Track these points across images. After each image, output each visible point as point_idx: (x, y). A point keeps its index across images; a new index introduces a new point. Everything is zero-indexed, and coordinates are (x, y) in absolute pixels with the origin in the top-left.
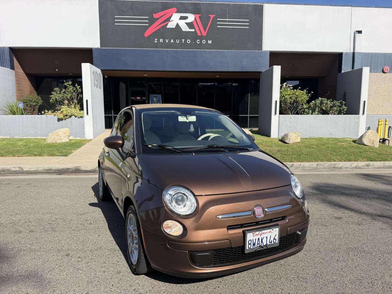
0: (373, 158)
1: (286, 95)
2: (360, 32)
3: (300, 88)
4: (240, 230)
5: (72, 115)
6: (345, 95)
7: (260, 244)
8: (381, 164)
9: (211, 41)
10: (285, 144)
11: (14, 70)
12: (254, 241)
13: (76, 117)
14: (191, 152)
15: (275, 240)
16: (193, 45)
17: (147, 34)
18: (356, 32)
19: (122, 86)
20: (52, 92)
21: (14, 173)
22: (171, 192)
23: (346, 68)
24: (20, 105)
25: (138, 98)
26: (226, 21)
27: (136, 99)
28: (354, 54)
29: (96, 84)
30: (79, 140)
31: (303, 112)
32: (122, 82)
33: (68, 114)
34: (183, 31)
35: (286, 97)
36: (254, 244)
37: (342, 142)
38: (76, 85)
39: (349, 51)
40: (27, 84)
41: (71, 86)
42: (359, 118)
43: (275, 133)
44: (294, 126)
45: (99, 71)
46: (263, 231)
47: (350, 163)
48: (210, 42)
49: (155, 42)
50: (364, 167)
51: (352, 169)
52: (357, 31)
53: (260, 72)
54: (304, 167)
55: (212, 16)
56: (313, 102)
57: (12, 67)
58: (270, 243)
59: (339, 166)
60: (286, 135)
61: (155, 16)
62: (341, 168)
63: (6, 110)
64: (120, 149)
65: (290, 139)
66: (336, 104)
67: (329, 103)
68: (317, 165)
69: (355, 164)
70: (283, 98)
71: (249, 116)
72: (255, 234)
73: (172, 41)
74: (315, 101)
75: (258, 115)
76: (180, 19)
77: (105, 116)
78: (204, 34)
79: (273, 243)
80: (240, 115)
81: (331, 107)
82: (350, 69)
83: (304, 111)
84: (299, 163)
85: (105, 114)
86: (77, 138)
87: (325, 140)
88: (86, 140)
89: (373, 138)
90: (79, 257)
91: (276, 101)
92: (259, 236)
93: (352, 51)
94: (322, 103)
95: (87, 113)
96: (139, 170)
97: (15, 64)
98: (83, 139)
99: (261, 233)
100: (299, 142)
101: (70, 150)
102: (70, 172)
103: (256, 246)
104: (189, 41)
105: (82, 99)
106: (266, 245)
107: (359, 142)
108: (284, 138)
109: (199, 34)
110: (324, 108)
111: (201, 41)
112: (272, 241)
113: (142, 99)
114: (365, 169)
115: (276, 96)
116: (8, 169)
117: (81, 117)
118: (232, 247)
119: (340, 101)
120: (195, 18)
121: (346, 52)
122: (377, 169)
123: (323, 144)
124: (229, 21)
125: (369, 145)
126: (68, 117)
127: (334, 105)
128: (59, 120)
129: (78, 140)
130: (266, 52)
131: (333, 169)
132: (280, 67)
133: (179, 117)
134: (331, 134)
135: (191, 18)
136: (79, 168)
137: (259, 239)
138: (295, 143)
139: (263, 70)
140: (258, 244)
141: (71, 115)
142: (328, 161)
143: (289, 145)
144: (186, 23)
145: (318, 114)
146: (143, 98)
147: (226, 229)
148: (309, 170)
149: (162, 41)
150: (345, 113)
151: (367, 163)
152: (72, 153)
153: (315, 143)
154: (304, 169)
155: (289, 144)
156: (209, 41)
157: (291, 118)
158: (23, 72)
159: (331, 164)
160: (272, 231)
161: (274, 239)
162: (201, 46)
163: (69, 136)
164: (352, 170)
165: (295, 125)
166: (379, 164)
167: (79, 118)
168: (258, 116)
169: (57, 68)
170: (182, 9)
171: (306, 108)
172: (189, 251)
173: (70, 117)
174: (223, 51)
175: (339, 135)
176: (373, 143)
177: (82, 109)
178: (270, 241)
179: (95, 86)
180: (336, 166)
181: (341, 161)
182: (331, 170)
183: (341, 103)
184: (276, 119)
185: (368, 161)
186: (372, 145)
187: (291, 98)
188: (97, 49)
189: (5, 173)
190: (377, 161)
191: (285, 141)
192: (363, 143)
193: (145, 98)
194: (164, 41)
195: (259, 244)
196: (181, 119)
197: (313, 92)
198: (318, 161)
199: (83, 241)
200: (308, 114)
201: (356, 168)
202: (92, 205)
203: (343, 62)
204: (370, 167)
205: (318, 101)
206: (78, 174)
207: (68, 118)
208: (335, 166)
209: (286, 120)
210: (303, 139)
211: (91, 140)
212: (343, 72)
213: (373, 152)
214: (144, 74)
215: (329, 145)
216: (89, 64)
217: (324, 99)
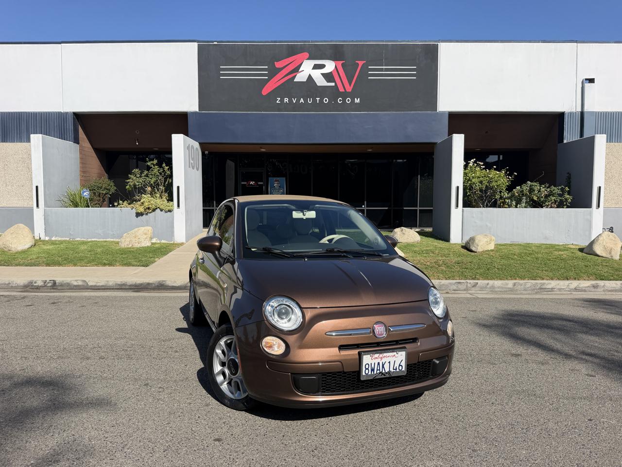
0: (606, 275)
1: (473, 177)
2: (591, 81)
3: (495, 167)
4: (355, 352)
5: (156, 209)
6: (569, 178)
7: (381, 371)
8: (616, 284)
9: (359, 99)
10: (470, 253)
11: (78, 143)
12: (373, 366)
13: (161, 210)
14: (303, 257)
15: (401, 367)
16: (333, 107)
17: (265, 92)
18: (584, 81)
19: (230, 165)
20: (129, 175)
21: (75, 288)
22: (274, 303)
23: (570, 136)
24: (85, 194)
25: (251, 183)
26: (382, 70)
27: (249, 185)
28: (582, 113)
29: (192, 163)
30: (165, 244)
31: (502, 204)
32: (229, 160)
33: (150, 206)
34: (318, 84)
35: (473, 180)
36: (373, 370)
37: (560, 250)
38: (164, 165)
39: (574, 110)
40: (95, 164)
41: (157, 167)
42: (591, 214)
43: (456, 236)
44: (487, 226)
45: (196, 145)
46: (385, 354)
47: (567, 282)
48: (357, 101)
49: (277, 102)
50: (589, 288)
51: (570, 291)
52: (586, 79)
53: (435, 144)
54: (493, 287)
55: (361, 63)
56: (518, 188)
57: (76, 141)
58: (395, 371)
59: (550, 286)
60: (472, 239)
61: (278, 65)
62: (552, 289)
63: (66, 200)
64: (217, 252)
65: (478, 245)
66: (554, 192)
67: (544, 191)
68: (514, 285)
69: (574, 284)
70: (469, 182)
71: (420, 210)
72: (373, 357)
73: (302, 100)
74: (521, 188)
75: (432, 208)
76: (313, 69)
77: (203, 209)
78: (349, 89)
79: (398, 370)
80: (405, 208)
81: (546, 196)
82: (576, 137)
83: (504, 203)
84: (486, 282)
85: (203, 207)
86: (163, 241)
87: (533, 248)
88: (176, 244)
89: (610, 245)
90: (160, 388)
91: (458, 188)
92: (379, 360)
93: (579, 110)
94: (531, 190)
95: (178, 206)
96: (238, 278)
97: (80, 136)
98: (171, 242)
99: (381, 356)
100: (492, 251)
101: (152, 259)
102: (151, 289)
103: (375, 373)
104: (326, 100)
105: (171, 185)
106: (389, 372)
107: (588, 250)
108: (469, 243)
109: (341, 90)
110: (535, 198)
111: (344, 100)
112: (397, 368)
113: (258, 185)
114: (591, 291)
115: (457, 179)
116: (68, 283)
117: (170, 211)
118: (345, 371)
119: (560, 187)
120: (336, 67)
121: (569, 111)
122: (610, 293)
123: (530, 254)
124: (387, 70)
125: (604, 255)
126: (151, 211)
127: (551, 194)
128: (138, 215)
129: (163, 243)
130: (443, 113)
131: (539, 290)
132: (463, 136)
133: (294, 212)
134: (546, 238)
135: (330, 66)
136: (164, 282)
137: (379, 364)
138: (485, 251)
139: (439, 140)
140: (377, 370)
141: (154, 207)
142: (533, 280)
143: (476, 254)
144: (322, 74)
145: (525, 207)
146: (259, 183)
147: (337, 349)
148: (501, 292)
149: (287, 101)
150: (569, 205)
151: (594, 282)
152: (155, 261)
153: (517, 251)
154: (493, 290)
155: (476, 252)
156: (356, 99)
157: (482, 213)
158: (90, 146)
159: (537, 283)
160: (396, 355)
161: (400, 365)
162: (344, 107)
163: (151, 238)
164: (569, 293)
165: (489, 225)
166: (614, 285)
167: (166, 212)
168: (432, 210)
169: (137, 140)
170: (317, 53)
171: (508, 198)
172: (291, 373)
173: (154, 210)
174: (378, 114)
175: (559, 239)
176: (610, 253)
177: (171, 199)
178: (395, 368)
179: (190, 167)
180: (544, 287)
181: (552, 279)
182: (536, 293)
183: (562, 190)
184: (457, 214)
185: (596, 279)
186: (608, 256)
187: (481, 182)
188: (195, 113)
189: (63, 288)
190: (610, 280)
191: (471, 248)
192: (594, 252)
193: (262, 183)
194: (290, 100)
195: (379, 370)
196: (296, 215)
197: (516, 174)
198: (516, 279)
199: (166, 371)
200: (510, 206)
201: (576, 289)
202: (179, 330)
203: (566, 126)
204: (599, 290)
205: (526, 188)
206: (163, 291)
207: (150, 213)
208: (542, 287)
209: (474, 216)
210: (500, 245)
211: (182, 244)
212: (565, 141)
213: (607, 266)
214: (261, 148)
215: (540, 255)
216: (182, 135)
217: (536, 184)
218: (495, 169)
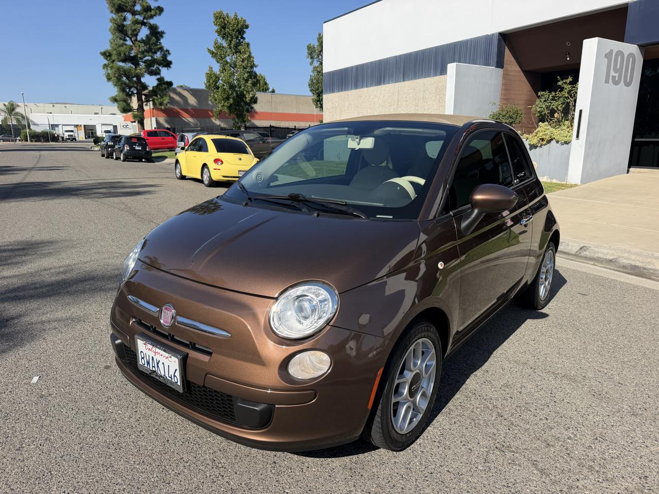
5: (552, 140)
7: (156, 369)
11: (502, 67)
12: (148, 358)
13: (557, 142)
15: (176, 378)
33: (544, 137)
36: (148, 363)
40: (523, 89)
45: (631, 49)
46: (158, 350)
57: (500, 64)
58: (170, 379)
72: (147, 347)
79: (173, 380)
92: (153, 354)
95: (578, 136)
97: (506, 58)
98: (563, 183)
99: (155, 350)
103: (151, 368)
106: (165, 377)
112: (173, 377)
117: (566, 143)
118: (131, 348)
126: (545, 142)
128: (532, 147)
133: (350, 140)
137: (153, 358)
140: (153, 366)
141: (547, 137)
158: (519, 69)
160: (170, 359)
167: (562, 144)
169: (569, 54)
173: (549, 142)
178: (170, 376)
207: (544, 145)
216: (597, 38)
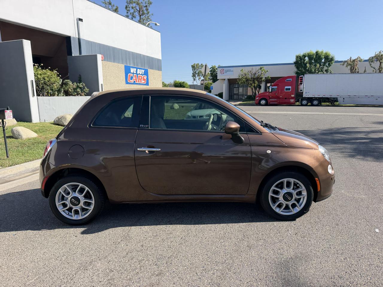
2: (81, 20)
3: (50, 68)
6: (80, 78)
23: (75, 53)
28: (79, 40)
39: (75, 36)
52: (79, 19)
67: (72, 85)
81: (75, 89)
82: (78, 54)
83: (48, 93)
91: (32, 81)
93: (77, 37)
94: (66, 84)
119: (81, 83)
121: (73, 36)
132: (29, 42)
145: (63, 96)
150: (86, 94)
157: (49, 100)
183: (83, 85)
184: (34, 100)
200: (53, 95)
203: (72, 46)
209: (45, 102)
212: (73, 55)
217: (68, 81)
218: (50, 70)
